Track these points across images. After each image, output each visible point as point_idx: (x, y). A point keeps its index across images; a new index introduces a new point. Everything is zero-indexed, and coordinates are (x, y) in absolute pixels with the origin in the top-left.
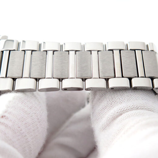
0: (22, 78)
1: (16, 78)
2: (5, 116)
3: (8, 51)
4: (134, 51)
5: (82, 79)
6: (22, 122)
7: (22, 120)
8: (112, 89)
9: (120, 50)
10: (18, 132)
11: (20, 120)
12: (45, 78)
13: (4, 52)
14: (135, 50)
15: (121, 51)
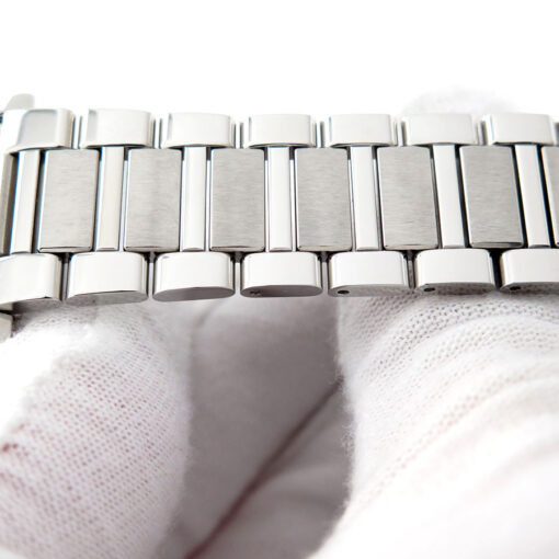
0: (92, 250)
1: (71, 254)
2: (15, 446)
3: (37, 153)
4: (510, 149)
5: (318, 254)
6: (84, 464)
7: (81, 459)
8: (429, 289)
9: (457, 147)
10: (62, 509)
11: (77, 458)
12: (178, 250)
13: (22, 155)
14: (512, 146)
15: (461, 149)
